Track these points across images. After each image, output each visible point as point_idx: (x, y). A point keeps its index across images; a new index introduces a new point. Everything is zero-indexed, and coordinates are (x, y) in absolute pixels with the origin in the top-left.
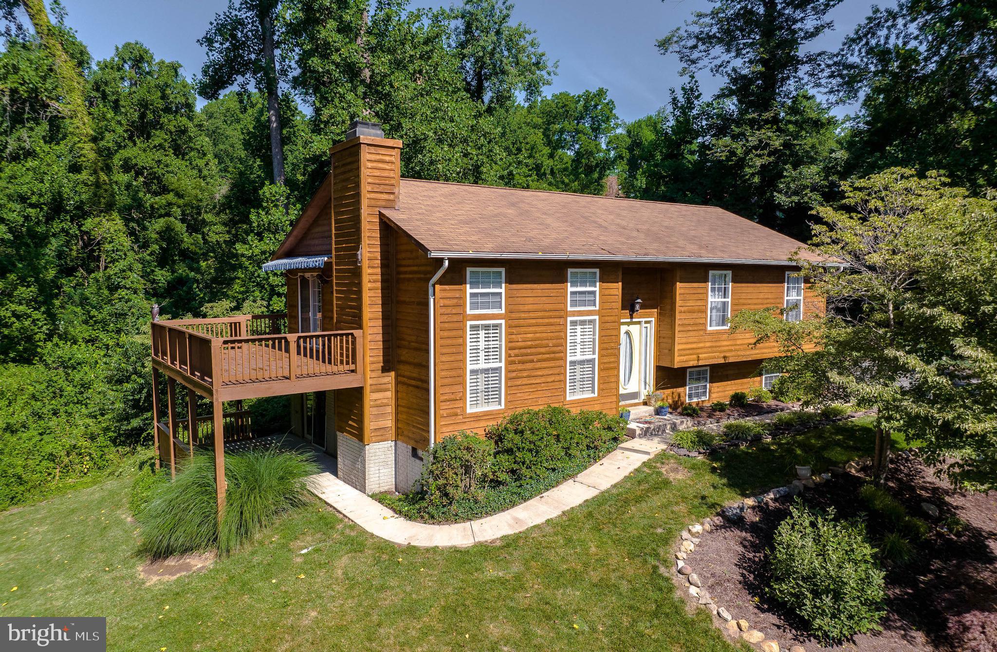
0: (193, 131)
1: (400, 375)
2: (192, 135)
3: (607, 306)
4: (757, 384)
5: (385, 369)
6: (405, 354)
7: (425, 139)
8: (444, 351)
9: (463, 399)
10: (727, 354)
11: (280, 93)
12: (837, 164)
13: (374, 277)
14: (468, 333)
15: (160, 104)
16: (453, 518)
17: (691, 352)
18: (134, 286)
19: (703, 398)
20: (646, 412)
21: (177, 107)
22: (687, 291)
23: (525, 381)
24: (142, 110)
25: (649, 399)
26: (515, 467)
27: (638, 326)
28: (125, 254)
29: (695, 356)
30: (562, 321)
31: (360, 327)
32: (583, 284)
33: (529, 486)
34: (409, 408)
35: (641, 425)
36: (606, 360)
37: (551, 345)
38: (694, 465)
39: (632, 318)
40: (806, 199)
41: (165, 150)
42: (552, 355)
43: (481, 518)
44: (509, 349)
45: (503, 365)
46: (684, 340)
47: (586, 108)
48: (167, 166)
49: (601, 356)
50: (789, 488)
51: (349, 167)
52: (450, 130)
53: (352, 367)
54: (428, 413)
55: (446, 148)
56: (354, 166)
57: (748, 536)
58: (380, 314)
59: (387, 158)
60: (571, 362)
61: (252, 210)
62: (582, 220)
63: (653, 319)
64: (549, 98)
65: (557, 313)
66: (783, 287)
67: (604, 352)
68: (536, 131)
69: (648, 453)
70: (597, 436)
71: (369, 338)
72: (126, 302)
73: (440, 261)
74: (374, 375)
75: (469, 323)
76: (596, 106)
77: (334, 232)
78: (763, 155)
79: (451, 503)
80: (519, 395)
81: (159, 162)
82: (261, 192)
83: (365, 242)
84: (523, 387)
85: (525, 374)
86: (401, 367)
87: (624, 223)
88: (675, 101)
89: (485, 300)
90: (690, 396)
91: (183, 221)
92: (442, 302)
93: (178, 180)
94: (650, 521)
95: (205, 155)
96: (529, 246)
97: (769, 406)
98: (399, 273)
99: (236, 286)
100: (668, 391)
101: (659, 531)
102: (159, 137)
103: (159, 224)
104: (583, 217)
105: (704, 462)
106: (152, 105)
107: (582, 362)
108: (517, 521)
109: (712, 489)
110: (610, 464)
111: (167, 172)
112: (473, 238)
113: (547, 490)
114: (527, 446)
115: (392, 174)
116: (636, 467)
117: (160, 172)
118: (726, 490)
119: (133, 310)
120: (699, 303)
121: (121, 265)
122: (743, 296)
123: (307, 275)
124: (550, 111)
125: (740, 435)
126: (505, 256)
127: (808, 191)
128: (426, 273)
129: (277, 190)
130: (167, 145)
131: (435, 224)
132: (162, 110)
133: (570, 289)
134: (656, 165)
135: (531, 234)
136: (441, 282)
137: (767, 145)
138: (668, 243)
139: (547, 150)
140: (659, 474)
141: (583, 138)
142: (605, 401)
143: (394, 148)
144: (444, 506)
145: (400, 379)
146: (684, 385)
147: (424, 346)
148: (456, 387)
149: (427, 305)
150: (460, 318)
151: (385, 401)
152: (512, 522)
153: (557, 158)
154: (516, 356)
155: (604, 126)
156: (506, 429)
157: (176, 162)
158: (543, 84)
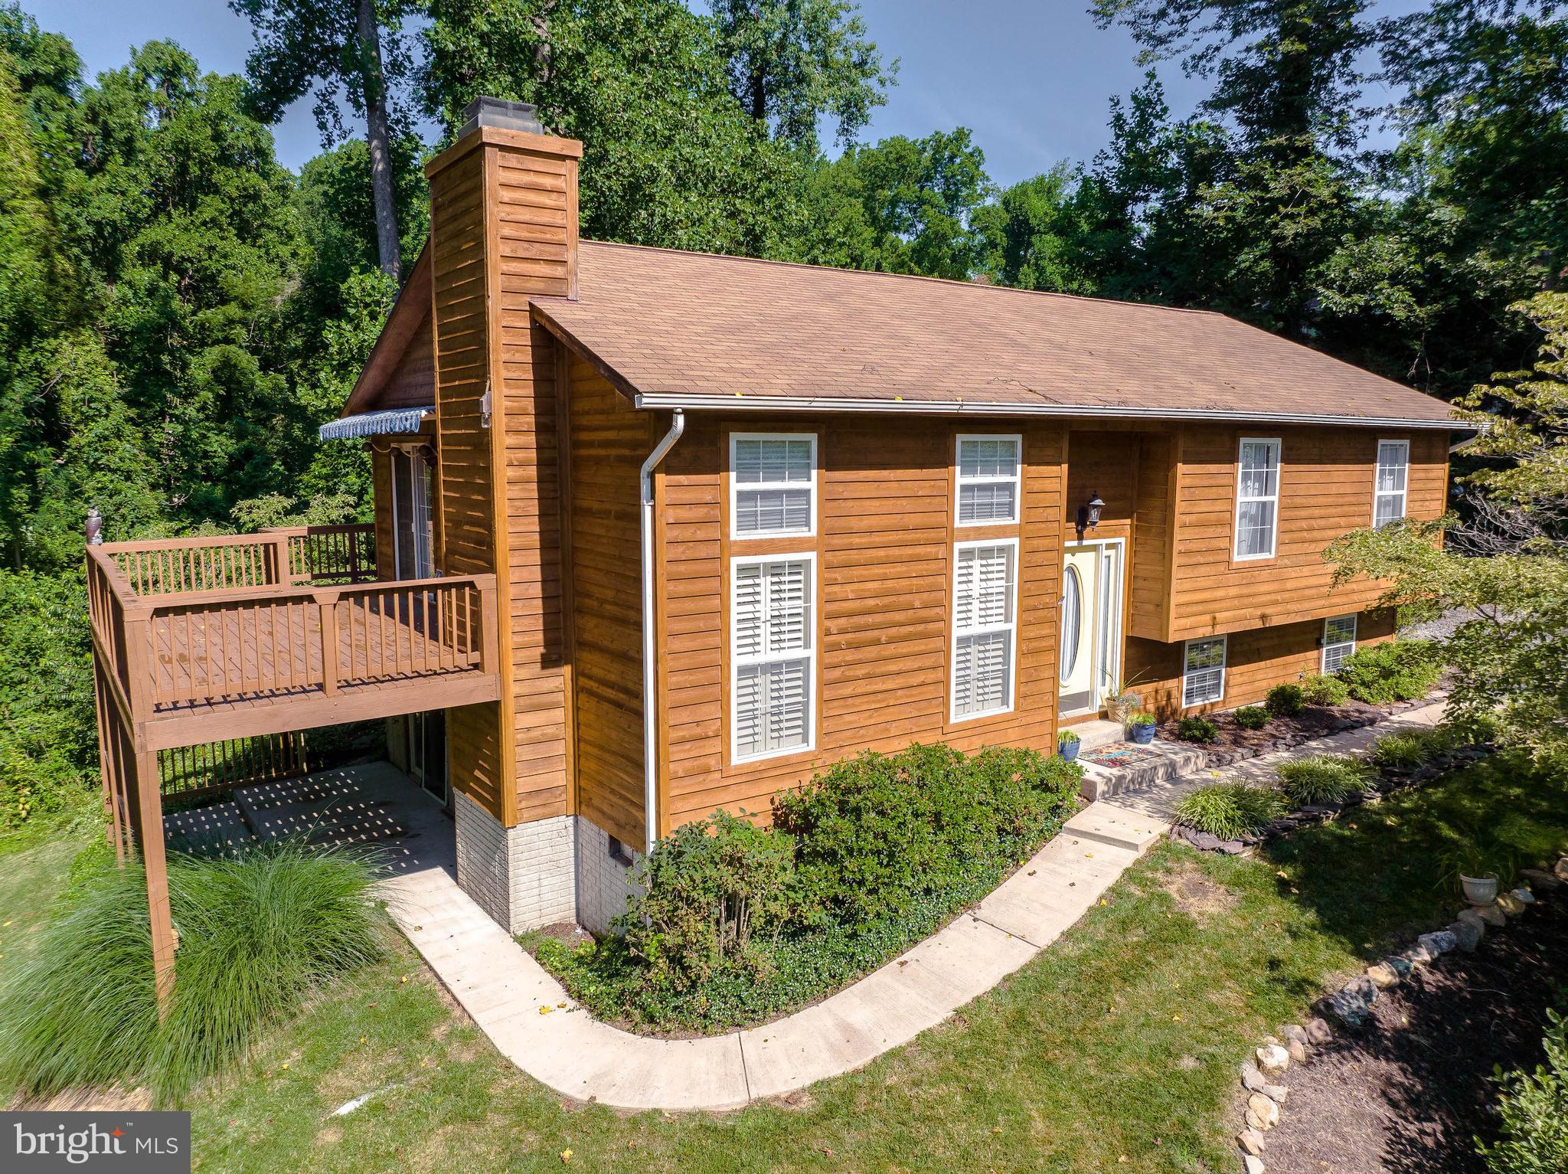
0: (269, 197)
1: (584, 675)
2: (268, 203)
3: (1037, 514)
4: (1312, 665)
5: (549, 661)
6: (592, 629)
7: (653, 180)
8: (678, 626)
9: (723, 734)
10: (1268, 611)
11: (389, 107)
12: (1441, 232)
13: (521, 455)
14: (734, 582)
15: (211, 150)
16: (698, 1022)
17: (1200, 608)
18: (125, 466)
19: (1214, 698)
20: (1107, 736)
21: (242, 155)
22: (1197, 482)
23: (863, 687)
24: (181, 159)
25: (1114, 707)
26: (841, 891)
27: (1092, 554)
28: (108, 408)
29: (1207, 618)
30: (941, 551)
31: (491, 567)
32: (989, 469)
33: (872, 936)
34: (601, 748)
35: (1107, 771)
36: (1033, 632)
37: (917, 604)
38: (1239, 875)
39: (1080, 538)
40: (1381, 299)
41: (222, 229)
42: (920, 628)
43: (762, 1022)
44: (826, 616)
45: (812, 653)
46: (1187, 585)
47: (936, 161)
48: (225, 256)
49: (1022, 625)
50: (1456, 930)
51: (463, 204)
52: (701, 162)
53: (475, 657)
54: (640, 766)
55: (694, 198)
56: (472, 200)
57: (1393, 1069)
58: (537, 537)
59: (548, 182)
60: (960, 640)
61: (328, 322)
62: (976, 330)
63: (1122, 540)
64: (874, 146)
65: (933, 535)
66: (1373, 471)
67: (1031, 617)
68: (853, 201)
69: (1134, 847)
70: (1020, 809)
71: (512, 591)
72: (111, 496)
73: (664, 417)
74: (523, 673)
75: (735, 561)
76: (952, 158)
77: (437, 353)
78: (1299, 215)
79: (694, 984)
80: (847, 718)
81: (211, 249)
82: (343, 287)
83: (498, 373)
84: (857, 700)
85: (861, 671)
86: (586, 655)
87: (1059, 338)
88: (1118, 121)
89: (771, 506)
90: (1190, 695)
91: (255, 351)
92: (671, 515)
93: (244, 281)
94: (1165, 1037)
95: (291, 237)
96: (872, 384)
97: (1346, 714)
98: (577, 445)
99: (313, 466)
100: (1148, 688)
101: (1188, 1063)
102: (211, 206)
103: (212, 355)
104: (979, 325)
105: (1257, 868)
106: (196, 150)
107: (982, 639)
108: (850, 1033)
109: (1289, 941)
110: (1053, 872)
111: (225, 266)
112: (746, 364)
113: (916, 942)
114: (869, 842)
115: (558, 219)
116: (1110, 881)
117: (213, 266)
118: (1321, 940)
119: (123, 511)
120: (1219, 506)
121: (100, 427)
122: (1301, 490)
123: (407, 447)
124: (876, 168)
125: (1321, 794)
126: (820, 405)
127: (1385, 284)
128: (635, 445)
129: (376, 283)
130: (223, 220)
131: (658, 333)
132: (215, 159)
133: (961, 479)
134: (1081, 242)
135: (871, 358)
136: (669, 466)
137: (1305, 196)
138: (1156, 378)
139: (869, 233)
140: (1164, 899)
141: (931, 212)
142: (1030, 720)
143: (563, 158)
144: (678, 994)
145: (583, 681)
146: (1177, 673)
147: (632, 614)
148: (705, 708)
149: (637, 519)
150: (714, 550)
151: (550, 730)
152: (836, 1037)
153: (887, 245)
154: (843, 631)
155: (964, 192)
156: (819, 802)
157: (241, 252)
158: (871, 102)
